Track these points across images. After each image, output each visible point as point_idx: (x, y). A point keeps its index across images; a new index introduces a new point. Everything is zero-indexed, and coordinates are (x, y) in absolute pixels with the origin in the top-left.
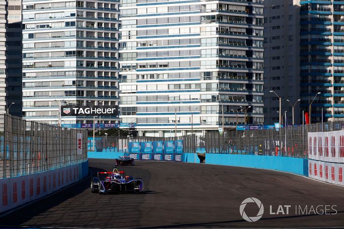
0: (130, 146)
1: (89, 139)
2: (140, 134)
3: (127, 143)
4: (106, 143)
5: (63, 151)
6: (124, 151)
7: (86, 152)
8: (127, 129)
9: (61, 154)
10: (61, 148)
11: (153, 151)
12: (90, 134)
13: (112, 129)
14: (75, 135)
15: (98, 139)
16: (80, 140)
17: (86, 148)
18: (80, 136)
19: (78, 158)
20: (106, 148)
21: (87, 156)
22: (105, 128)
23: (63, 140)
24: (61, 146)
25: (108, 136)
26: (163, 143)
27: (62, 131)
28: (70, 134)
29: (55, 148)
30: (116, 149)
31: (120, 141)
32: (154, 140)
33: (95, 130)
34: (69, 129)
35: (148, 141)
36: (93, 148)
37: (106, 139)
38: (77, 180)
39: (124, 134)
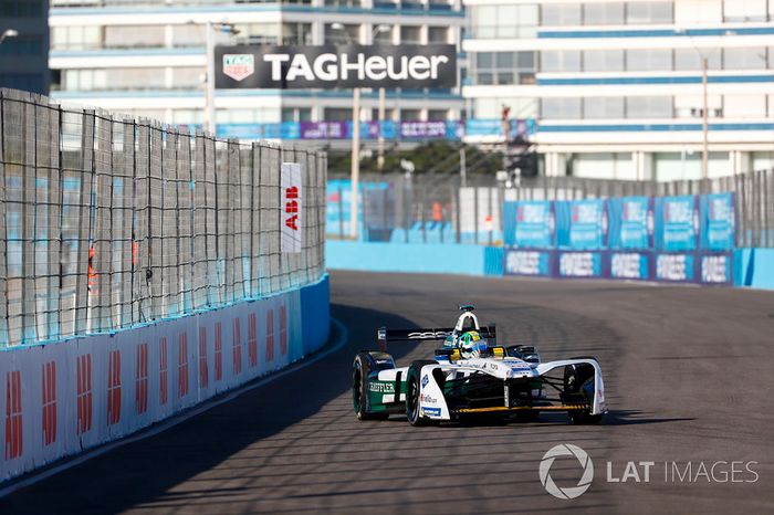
0: (510, 217)
1: (332, 188)
2: (553, 167)
3: (495, 205)
4: (405, 205)
5: (221, 240)
6: (483, 239)
7: (320, 244)
8: (496, 144)
9: (211, 251)
10: (211, 226)
11: (605, 239)
12: (338, 164)
13: (431, 145)
14: (274, 171)
15: (371, 187)
16: (292, 192)
17: (320, 225)
18: (293, 174)
19: (285, 269)
20: (407, 226)
21: (321, 261)
22: (404, 138)
23: (222, 191)
24: (211, 216)
25: (416, 172)
26: (651, 207)
27: (217, 154)
28: (252, 165)
29: (185, 228)
30: (450, 230)
31: (466, 194)
32: (611, 192)
33: (362, 147)
34: (246, 144)
35: (584, 196)
36: (353, 226)
37: (409, 186)
38: (280, 361)
39: (484, 167)
